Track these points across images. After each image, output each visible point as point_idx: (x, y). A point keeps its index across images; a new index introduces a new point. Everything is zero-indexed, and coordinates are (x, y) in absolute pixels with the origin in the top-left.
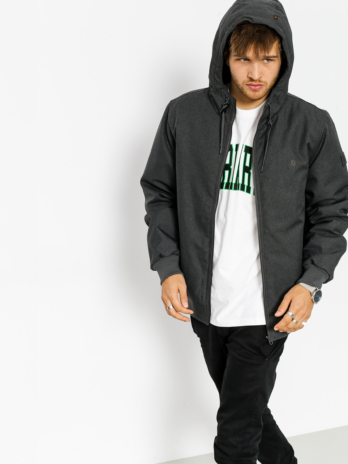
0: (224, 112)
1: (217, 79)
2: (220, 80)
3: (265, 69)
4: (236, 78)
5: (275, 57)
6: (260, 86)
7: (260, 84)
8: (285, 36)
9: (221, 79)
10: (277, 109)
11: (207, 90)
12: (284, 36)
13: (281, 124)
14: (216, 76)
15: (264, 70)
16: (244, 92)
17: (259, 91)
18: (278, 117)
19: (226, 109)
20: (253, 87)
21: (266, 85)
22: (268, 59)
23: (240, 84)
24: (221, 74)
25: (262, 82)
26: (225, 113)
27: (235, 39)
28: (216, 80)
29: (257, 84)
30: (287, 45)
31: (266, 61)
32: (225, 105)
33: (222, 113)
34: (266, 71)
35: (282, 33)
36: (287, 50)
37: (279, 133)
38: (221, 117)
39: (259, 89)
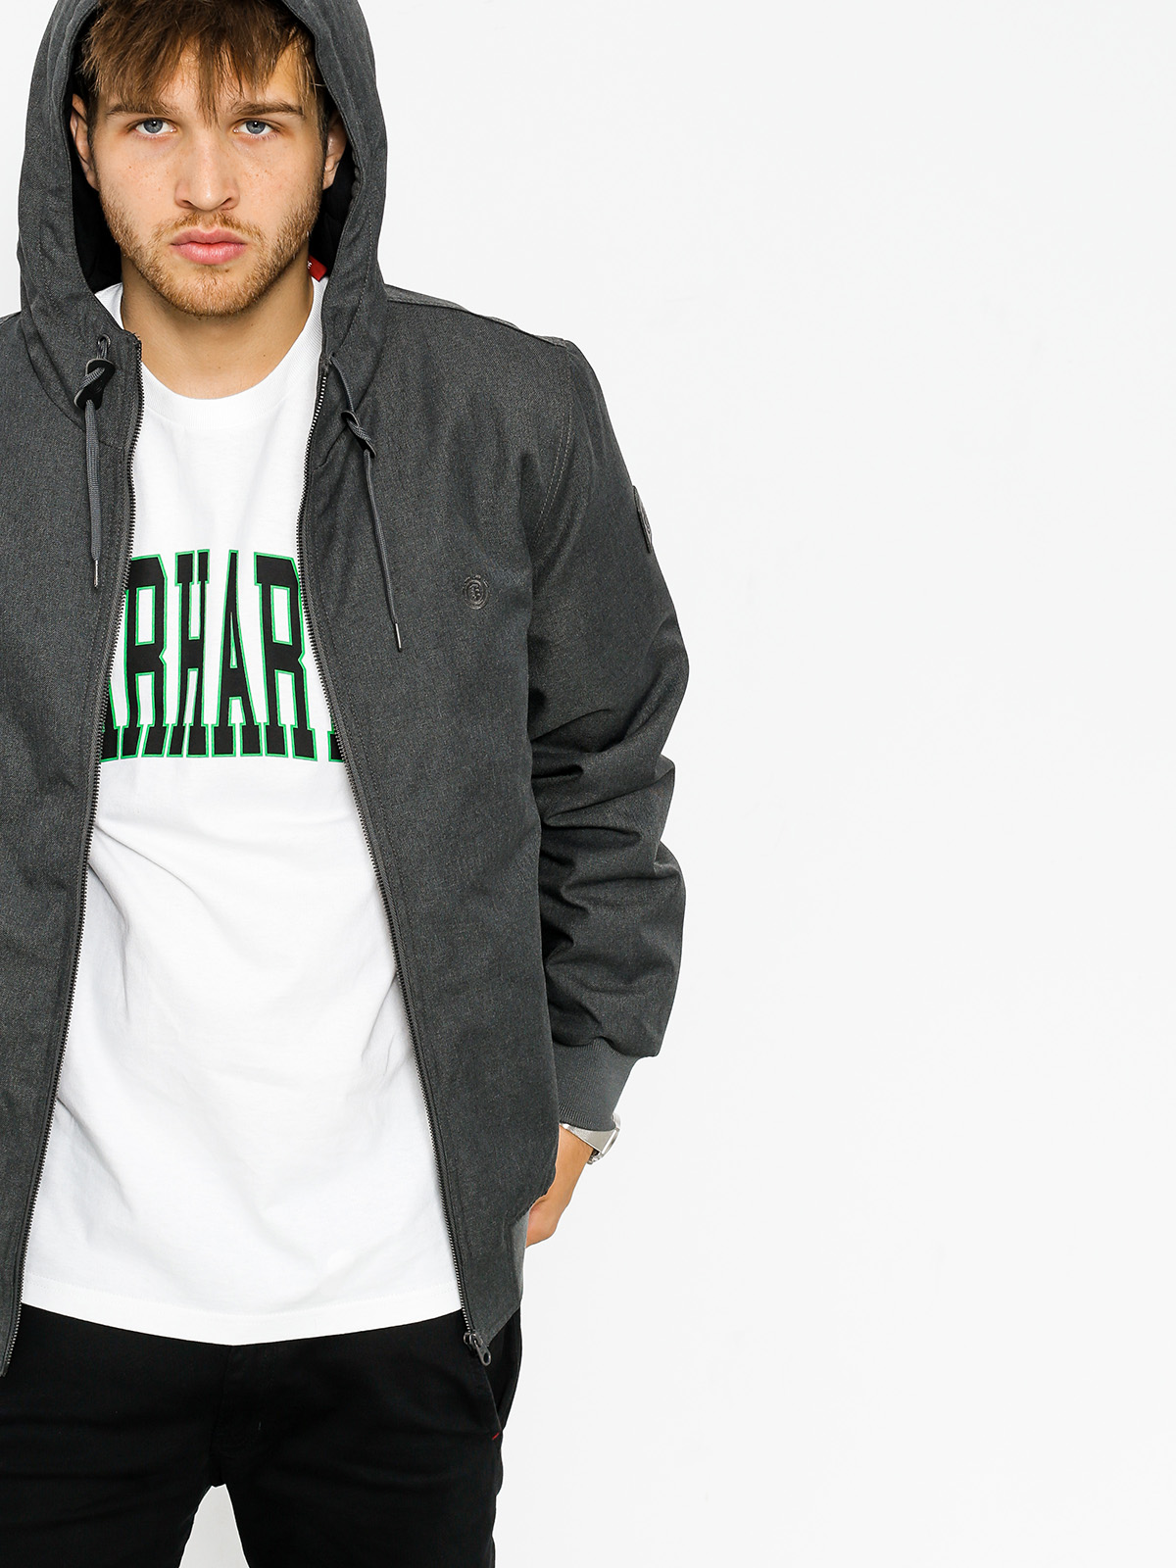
0: (89, 404)
1: (55, 252)
2: (67, 256)
3: (248, 166)
4: (128, 220)
5: (288, 109)
6: (232, 248)
7: (229, 234)
8: (328, 30)
9: (72, 252)
10: (364, 368)
11: (15, 327)
12: (320, 27)
13: (396, 433)
14: (48, 238)
15: (246, 174)
16: (162, 285)
17: (226, 267)
18: (376, 403)
19: (99, 389)
20: (200, 252)
21: (256, 240)
22: (254, 118)
23: (144, 244)
24: (66, 225)
25: (238, 227)
26: (97, 406)
27: (108, 26)
28: (49, 258)
29: (217, 232)
30: (341, 73)
31: (244, 129)
32: (92, 368)
33: (82, 406)
34: (255, 177)
35: (314, 13)
36: (343, 91)
37: (399, 472)
38: (83, 428)
39: (227, 259)
